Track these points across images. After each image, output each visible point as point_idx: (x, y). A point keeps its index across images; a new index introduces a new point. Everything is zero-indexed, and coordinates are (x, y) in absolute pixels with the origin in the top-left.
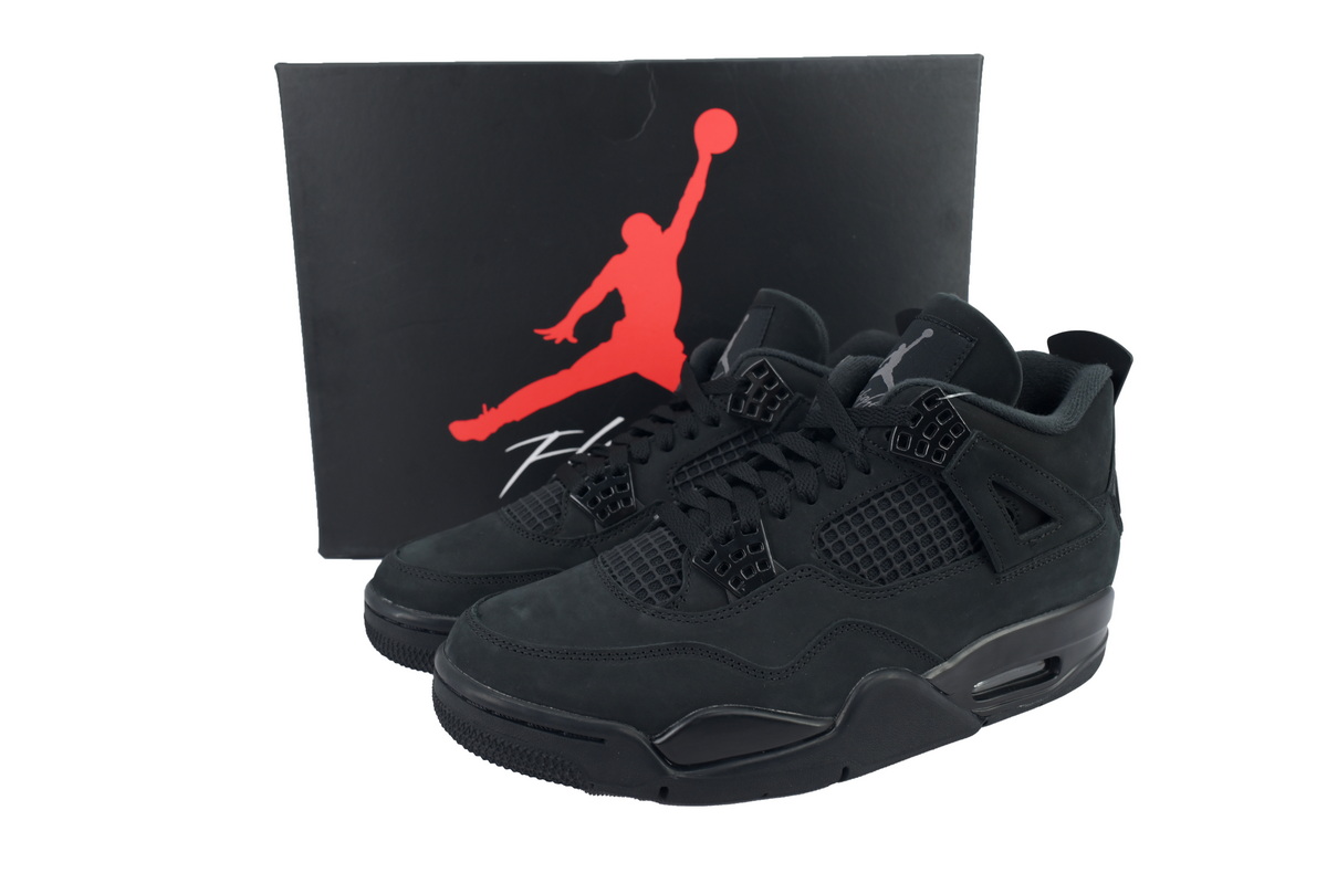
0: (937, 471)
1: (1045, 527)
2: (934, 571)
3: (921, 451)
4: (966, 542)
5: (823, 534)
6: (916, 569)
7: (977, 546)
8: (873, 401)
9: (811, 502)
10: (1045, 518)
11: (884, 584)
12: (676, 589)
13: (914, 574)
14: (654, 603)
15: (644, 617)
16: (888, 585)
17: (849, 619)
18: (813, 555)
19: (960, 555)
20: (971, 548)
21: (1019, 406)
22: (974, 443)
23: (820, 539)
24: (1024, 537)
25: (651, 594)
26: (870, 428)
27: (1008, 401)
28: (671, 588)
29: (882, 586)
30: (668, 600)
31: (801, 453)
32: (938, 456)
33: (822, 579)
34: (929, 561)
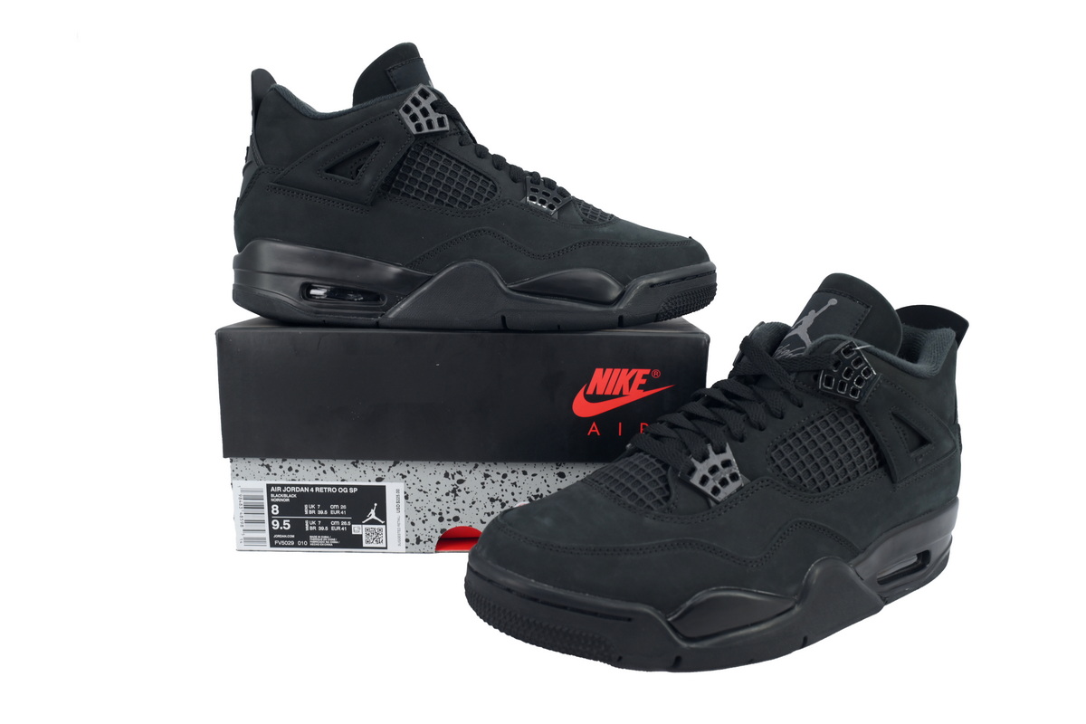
0: (853, 404)
1: (925, 448)
2: (853, 482)
3: (842, 389)
4: (873, 459)
5: (773, 454)
6: (841, 480)
7: (883, 462)
8: (794, 353)
9: (761, 429)
10: (923, 441)
11: (820, 491)
12: (667, 498)
13: (840, 484)
14: (652, 509)
15: (648, 520)
16: (822, 493)
17: (800, 519)
18: (769, 470)
19: (869, 469)
20: (877, 463)
21: (901, 356)
22: (879, 382)
23: (772, 458)
24: (912, 455)
25: (649, 502)
26: (799, 372)
27: (893, 353)
28: (663, 498)
29: (818, 494)
30: (663, 507)
31: (739, 394)
32: (854, 392)
33: (778, 488)
34: (850, 473)
